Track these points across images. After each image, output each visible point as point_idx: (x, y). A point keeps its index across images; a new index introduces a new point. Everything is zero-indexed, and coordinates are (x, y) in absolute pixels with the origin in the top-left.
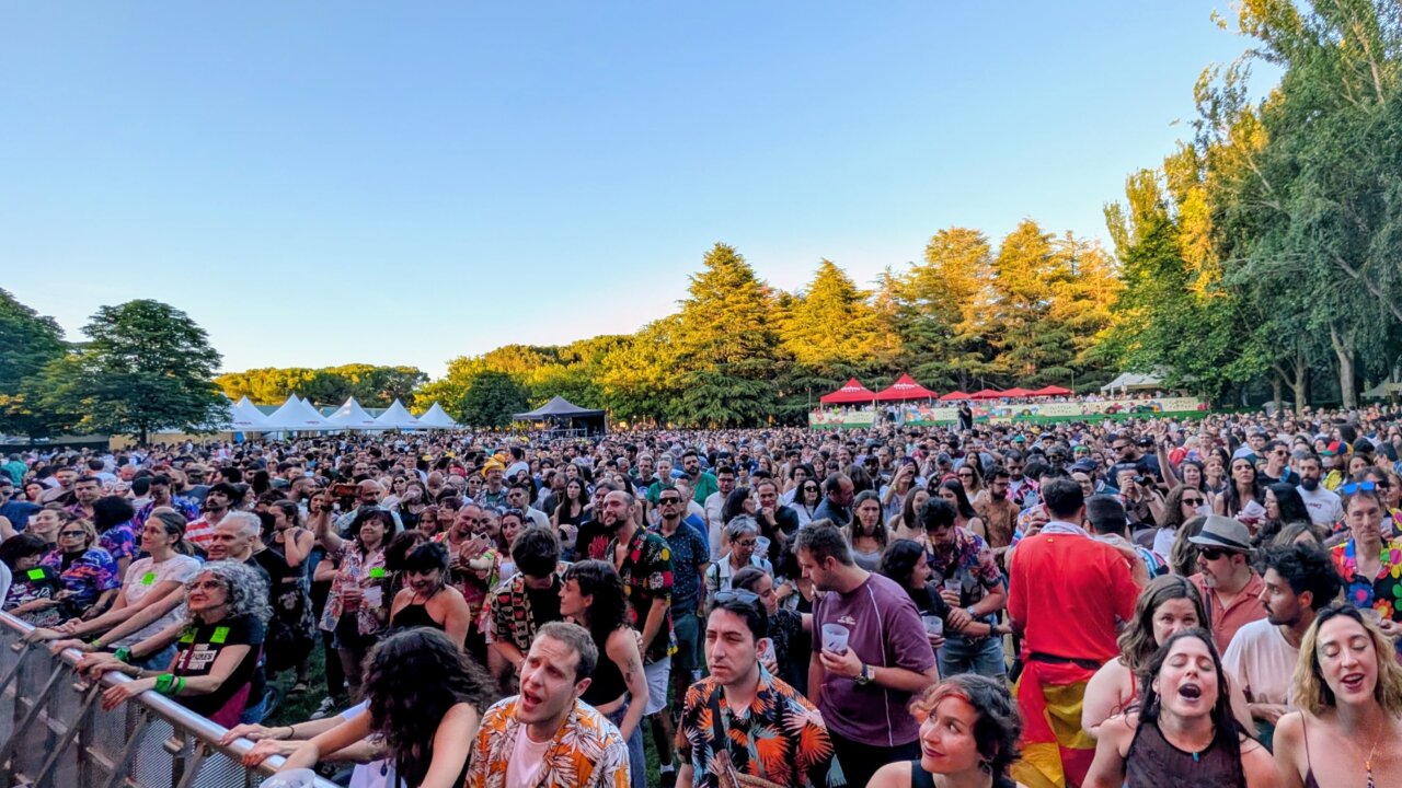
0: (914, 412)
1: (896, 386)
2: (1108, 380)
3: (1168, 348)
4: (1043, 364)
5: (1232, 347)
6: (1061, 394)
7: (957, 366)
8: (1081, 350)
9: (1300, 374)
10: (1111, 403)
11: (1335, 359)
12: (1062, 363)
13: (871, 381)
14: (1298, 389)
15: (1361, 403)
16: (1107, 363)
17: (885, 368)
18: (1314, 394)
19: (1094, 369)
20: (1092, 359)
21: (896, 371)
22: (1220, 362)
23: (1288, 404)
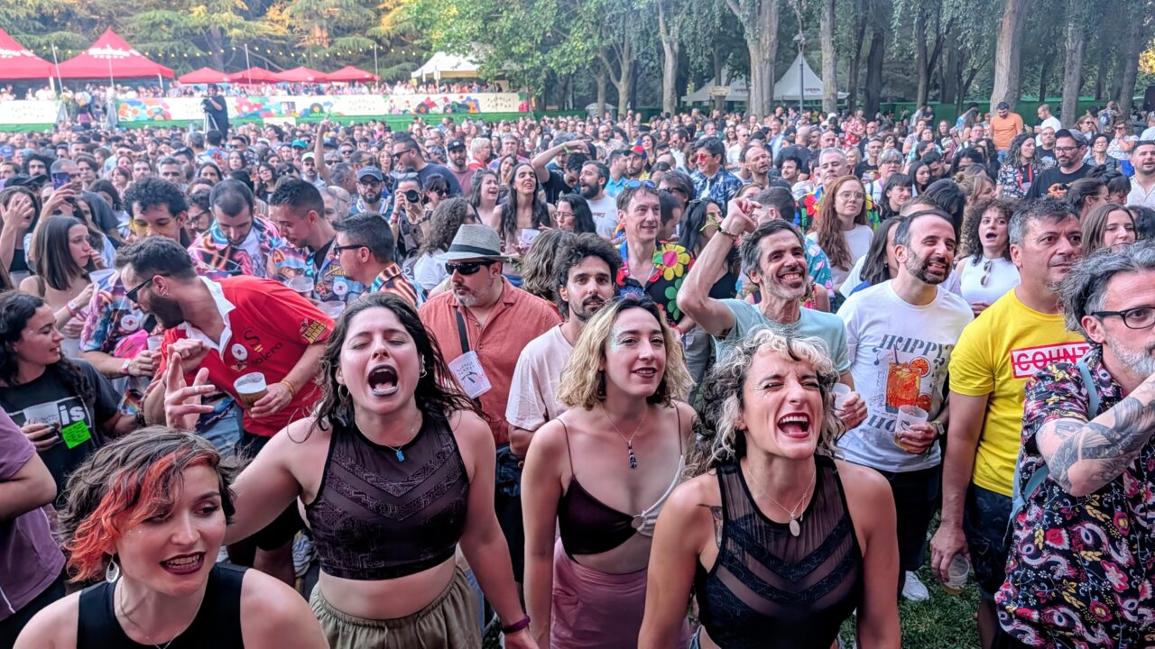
0: (132, 103)
1: (94, 52)
2: (420, 62)
3: (488, 19)
4: (339, 30)
5: (558, 24)
6: (363, 81)
7: (204, 21)
8: (387, 10)
9: (625, 69)
10: (421, 98)
11: (661, 52)
12: (362, 30)
13: (37, 39)
14: (622, 87)
15: (681, 109)
16: (419, 35)
17: (68, 14)
18: (639, 96)
19: (403, 44)
20: (400, 28)
21: (92, 23)
22: (544, 47)
23: (611, 107)
